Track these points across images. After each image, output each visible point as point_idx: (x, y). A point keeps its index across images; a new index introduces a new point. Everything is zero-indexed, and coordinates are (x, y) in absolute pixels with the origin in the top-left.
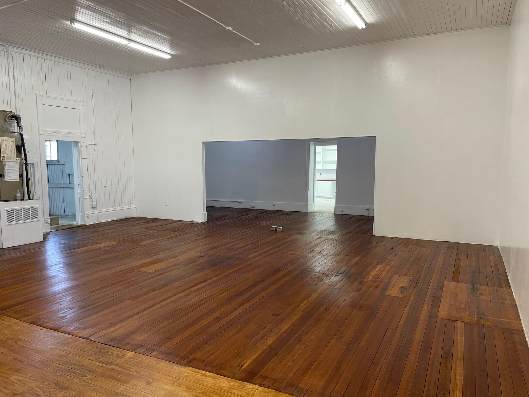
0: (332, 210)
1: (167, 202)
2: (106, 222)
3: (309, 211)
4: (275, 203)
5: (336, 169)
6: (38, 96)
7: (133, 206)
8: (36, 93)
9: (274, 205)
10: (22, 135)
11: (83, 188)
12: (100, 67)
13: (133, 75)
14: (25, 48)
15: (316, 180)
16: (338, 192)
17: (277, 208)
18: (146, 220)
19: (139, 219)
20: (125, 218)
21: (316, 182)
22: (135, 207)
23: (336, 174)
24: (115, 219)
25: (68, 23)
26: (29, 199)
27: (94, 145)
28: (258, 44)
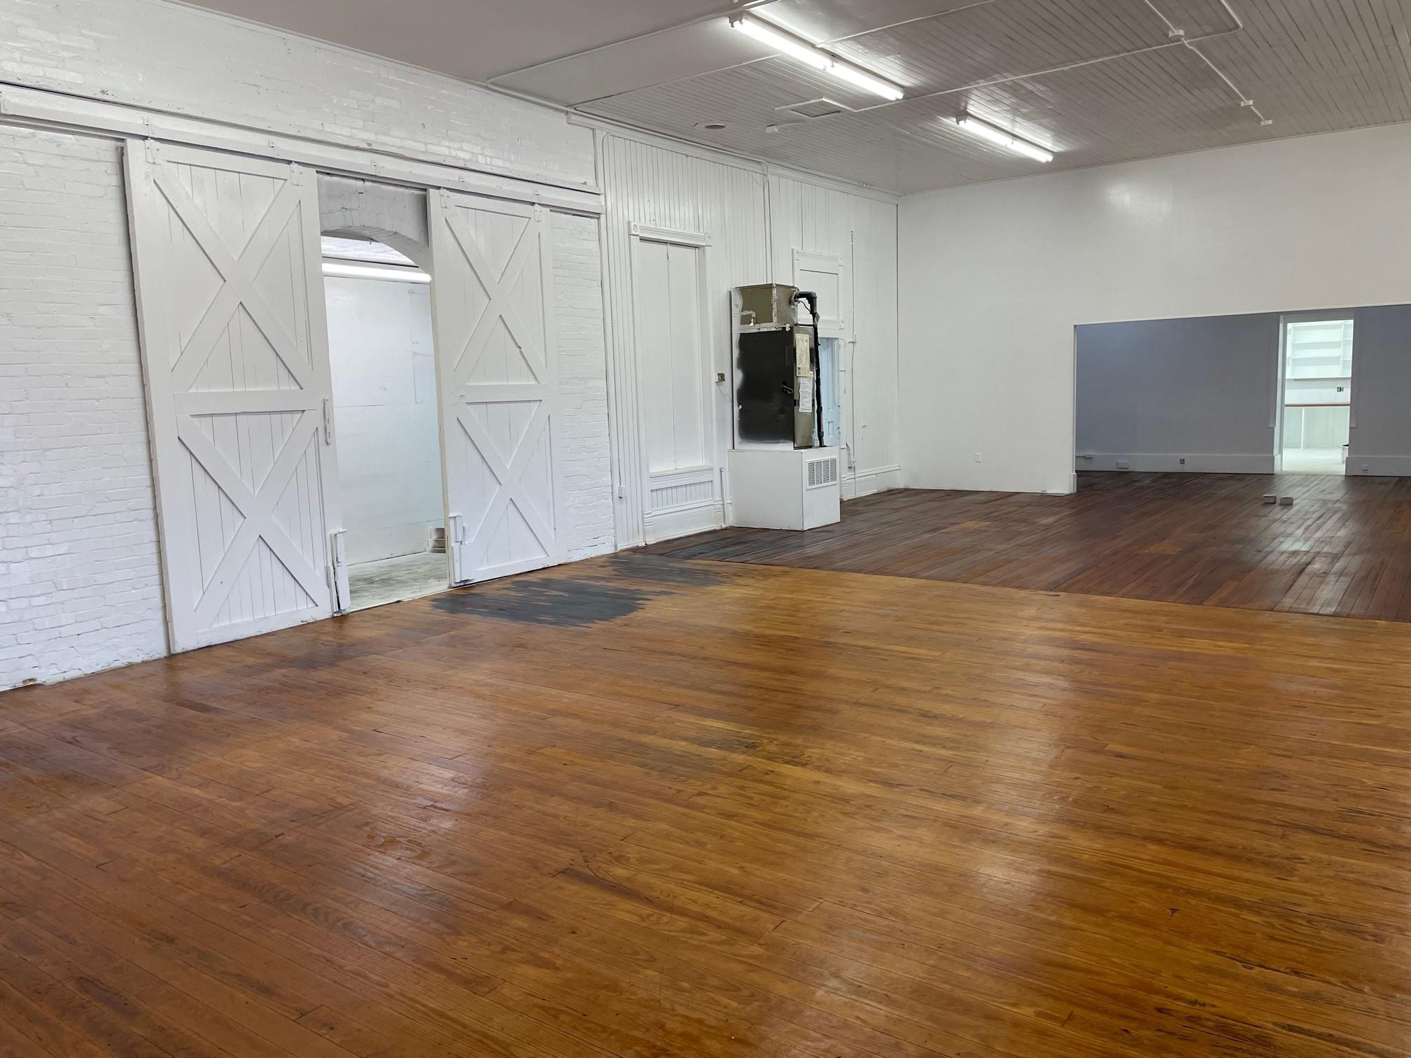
0: (1342, 469)
1: (978, 455)
2: (867, 496)
3: (1275, 472)
4: (1182, 456)
5: (1350, 376)
6: (795, 253)
7: (895, 466)
8: (793, 250)
9: (1182, 461)
10: (816, 329)
11: (838, 428)
12: (865, 186)
13: (905, 195)
14: (781, 163)
15: (1287, 406)
16: (1354, 426)
17: (1188, 468)
18: (936, 495)
19: (906, 492)
20: (886, 490)
21: (1286, 408)
22: (898, 468)
23: (1350, 390)
24: (875, 491)
25: (951, 121)
26: (821, 445)
27: (851, 344)
28: (1270, 122)
